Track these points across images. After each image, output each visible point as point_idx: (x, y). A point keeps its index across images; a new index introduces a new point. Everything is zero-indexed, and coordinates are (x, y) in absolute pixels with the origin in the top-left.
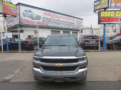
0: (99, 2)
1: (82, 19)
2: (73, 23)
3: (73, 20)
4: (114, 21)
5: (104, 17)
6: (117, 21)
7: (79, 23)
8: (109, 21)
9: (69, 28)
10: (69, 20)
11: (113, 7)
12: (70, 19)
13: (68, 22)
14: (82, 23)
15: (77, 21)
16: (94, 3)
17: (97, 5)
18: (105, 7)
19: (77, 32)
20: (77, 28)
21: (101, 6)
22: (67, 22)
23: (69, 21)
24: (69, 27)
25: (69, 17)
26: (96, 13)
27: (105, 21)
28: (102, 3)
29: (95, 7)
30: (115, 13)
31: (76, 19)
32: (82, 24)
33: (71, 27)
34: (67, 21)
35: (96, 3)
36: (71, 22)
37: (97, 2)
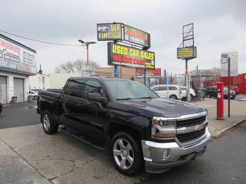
0: (107, 28)
1: (34, 51)
2: (17, 57)
3: (16, 49)
4: (128, 62)
5: (116, 54)
6: (131, 63)
7: (28, 59)
8: (122, 62)
9: (8, 69)
10: (8, 48)
11: (126, 41)
12: (11, 47)
13: (5, 52)
14: (34, 60)
15: (24, 52)
16: (98, 27)
17: (103, 32)
18: (116, 37)
19: (23, 79)
20: (25, 70)
21: (109, 34)
22: (3, 53)
23: (9, 51)
24: (8, 65)
25: (8, 42)
26: (83, 44)
27: (118, 61)
28: (112, 30)
29: (100, 34)
30: (129, 51)
31: (22, 49)
32: (34, 62)
33: (13, 66)
34: (3, 50)
35: (102, 28)
36: (13, 53)
37: (102, 26)
